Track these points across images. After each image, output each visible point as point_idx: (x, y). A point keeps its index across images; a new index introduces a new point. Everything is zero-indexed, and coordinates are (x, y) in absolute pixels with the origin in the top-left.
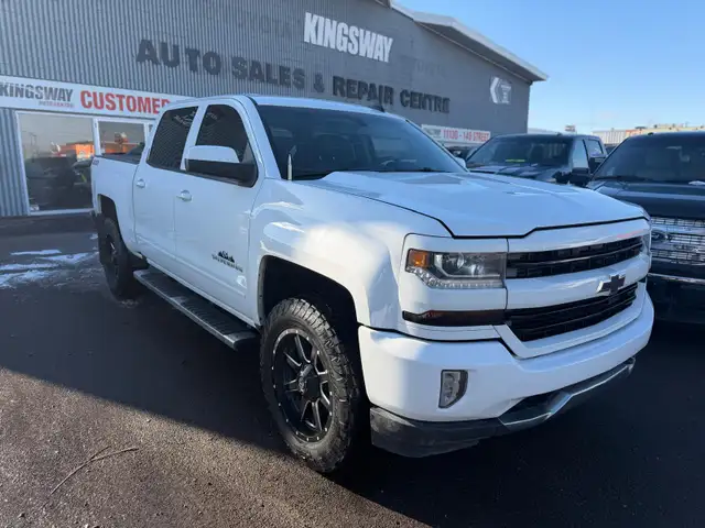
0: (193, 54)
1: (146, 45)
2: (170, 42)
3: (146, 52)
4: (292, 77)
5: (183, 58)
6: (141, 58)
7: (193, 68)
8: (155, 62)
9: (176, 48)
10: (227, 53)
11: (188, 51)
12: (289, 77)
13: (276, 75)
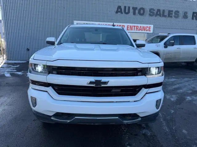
0: (135, 9)
1: (119, 7)
2: (127, 6)
3: (119, 10)
4: (173, 14)
5: (131, 11)
6: (117, 12)
7: (134, 14)
8: (122, 13)
9: (129, 8)
10: (147, 8)
11: (133, 8)
12: (172, 14)
13: (166, 13)
